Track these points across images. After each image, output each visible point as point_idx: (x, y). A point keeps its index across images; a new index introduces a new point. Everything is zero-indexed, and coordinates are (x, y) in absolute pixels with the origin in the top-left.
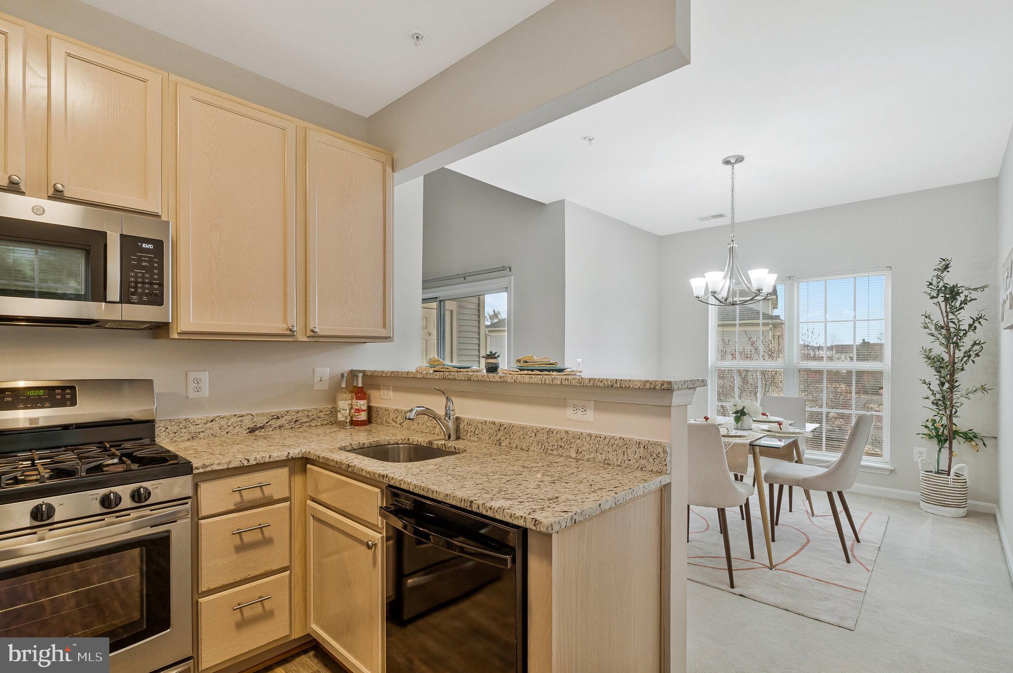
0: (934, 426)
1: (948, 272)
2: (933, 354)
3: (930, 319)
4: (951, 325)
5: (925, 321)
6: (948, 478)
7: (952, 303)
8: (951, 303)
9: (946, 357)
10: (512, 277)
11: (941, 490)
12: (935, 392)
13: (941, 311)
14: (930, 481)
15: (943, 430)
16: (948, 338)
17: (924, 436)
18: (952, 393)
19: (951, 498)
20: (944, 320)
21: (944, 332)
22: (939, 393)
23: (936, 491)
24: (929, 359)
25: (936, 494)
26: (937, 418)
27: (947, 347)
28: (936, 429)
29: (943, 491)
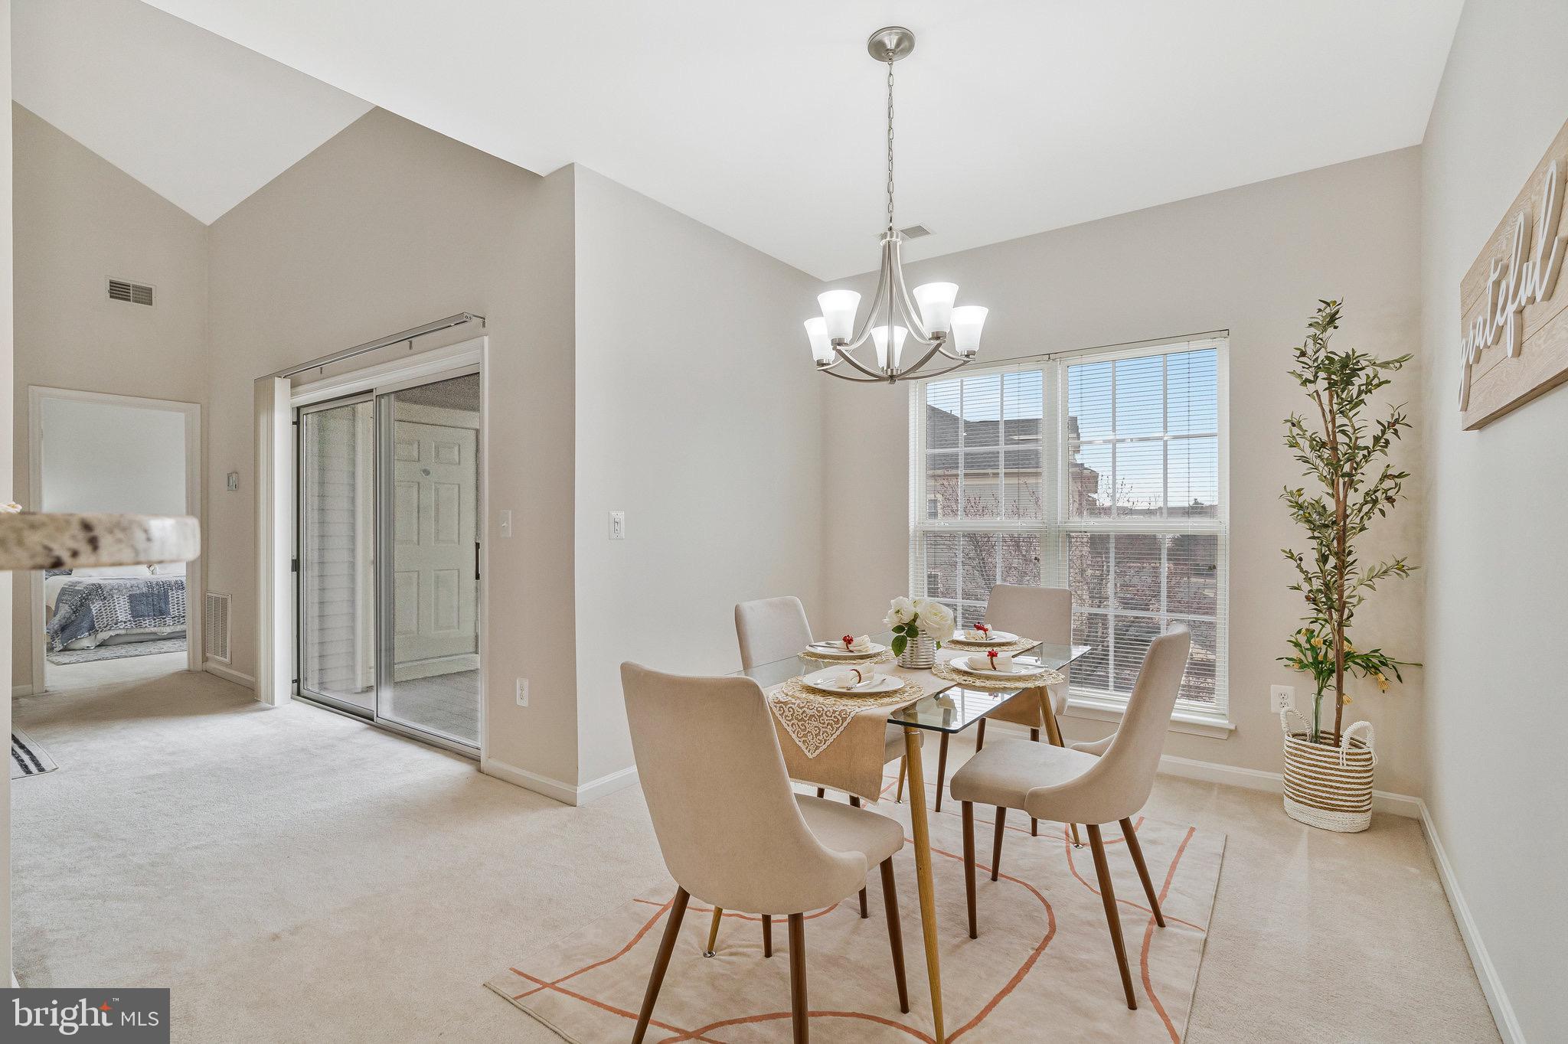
0: (1311, 645)
1: (1336, 327)
2: (1307, 498)
3: (1301, 428)
4: (1341, 438)
5: (1291, 431)
6: (1338, 752)
7: (1343, 392)
8: (1340, 393)
9: (1331, 505)
10: (486, 339)
11: (1324, 777)
12: (1310, 576)
13: (1323, 410)
14: (1304, 757)
15: (1326, 652)
16: (1335, 465)
17: (1291, 663)
18: (1341, 578)
19: (1344, 792)
20: (1327, 428)
21: (1326, 453)
22: (1318, 577)
23: (1315, 778)
24: (1300, 507)
25: (1315, 784)
26: (1316, 627)
27: (1333, 484)
28: (1313, 648)
29: (1328, 777)
